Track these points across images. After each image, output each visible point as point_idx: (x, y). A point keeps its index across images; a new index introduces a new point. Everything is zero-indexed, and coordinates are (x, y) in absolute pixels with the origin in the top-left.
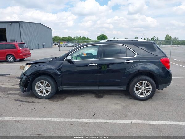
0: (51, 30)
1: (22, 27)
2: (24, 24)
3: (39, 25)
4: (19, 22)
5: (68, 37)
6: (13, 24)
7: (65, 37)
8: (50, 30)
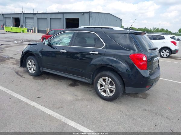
0: (121, 20)
1: (92, 17)
2: (93, 15)
3: (109, 15)
4: (89, 12)
5: (144, 28)
6: (85, 14)
7: (141, 29)
8: (119, 20)
